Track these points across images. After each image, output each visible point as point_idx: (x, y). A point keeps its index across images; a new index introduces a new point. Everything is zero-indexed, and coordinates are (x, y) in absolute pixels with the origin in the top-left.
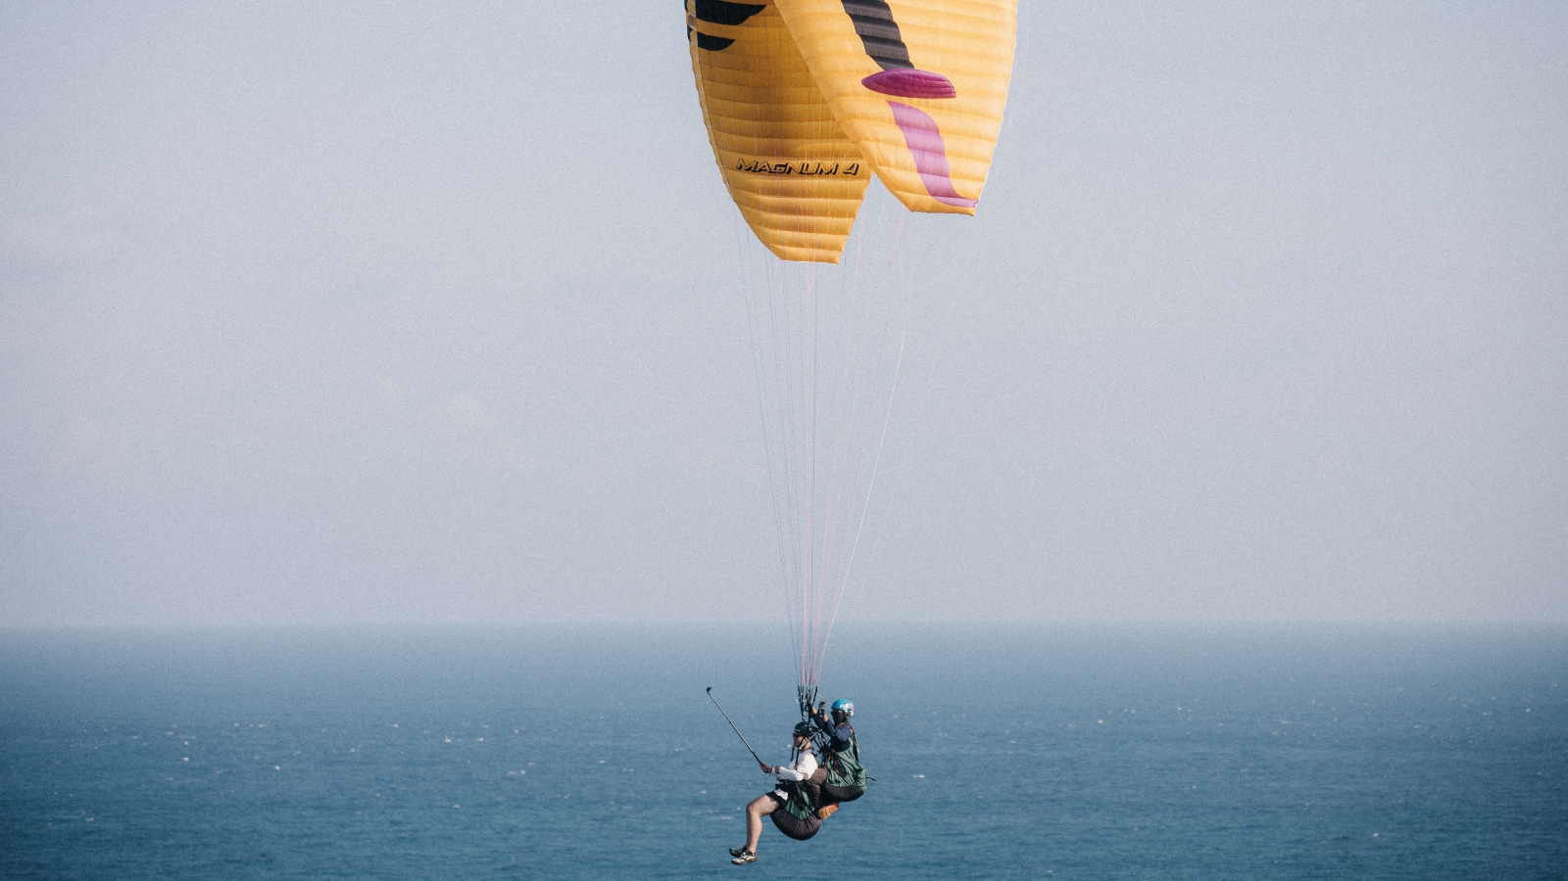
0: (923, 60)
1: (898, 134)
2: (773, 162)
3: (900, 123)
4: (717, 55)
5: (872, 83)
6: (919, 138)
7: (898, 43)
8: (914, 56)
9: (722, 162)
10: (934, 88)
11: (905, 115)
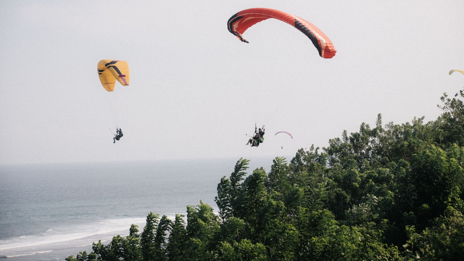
0: (123, 74)
1: (122, 80)
2: (106, 83)
3: (122, 79)
4: (101, 75)
5: (119, 76)
6: (124, 80)
7: (119, 71)
8: (122, 73)
9: (102, 84)
10: (124, 76)
11: (122, 78)
